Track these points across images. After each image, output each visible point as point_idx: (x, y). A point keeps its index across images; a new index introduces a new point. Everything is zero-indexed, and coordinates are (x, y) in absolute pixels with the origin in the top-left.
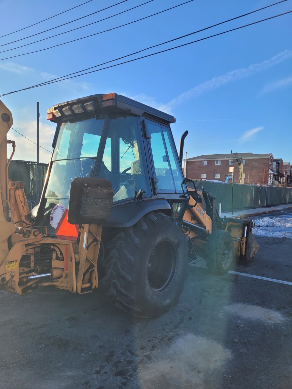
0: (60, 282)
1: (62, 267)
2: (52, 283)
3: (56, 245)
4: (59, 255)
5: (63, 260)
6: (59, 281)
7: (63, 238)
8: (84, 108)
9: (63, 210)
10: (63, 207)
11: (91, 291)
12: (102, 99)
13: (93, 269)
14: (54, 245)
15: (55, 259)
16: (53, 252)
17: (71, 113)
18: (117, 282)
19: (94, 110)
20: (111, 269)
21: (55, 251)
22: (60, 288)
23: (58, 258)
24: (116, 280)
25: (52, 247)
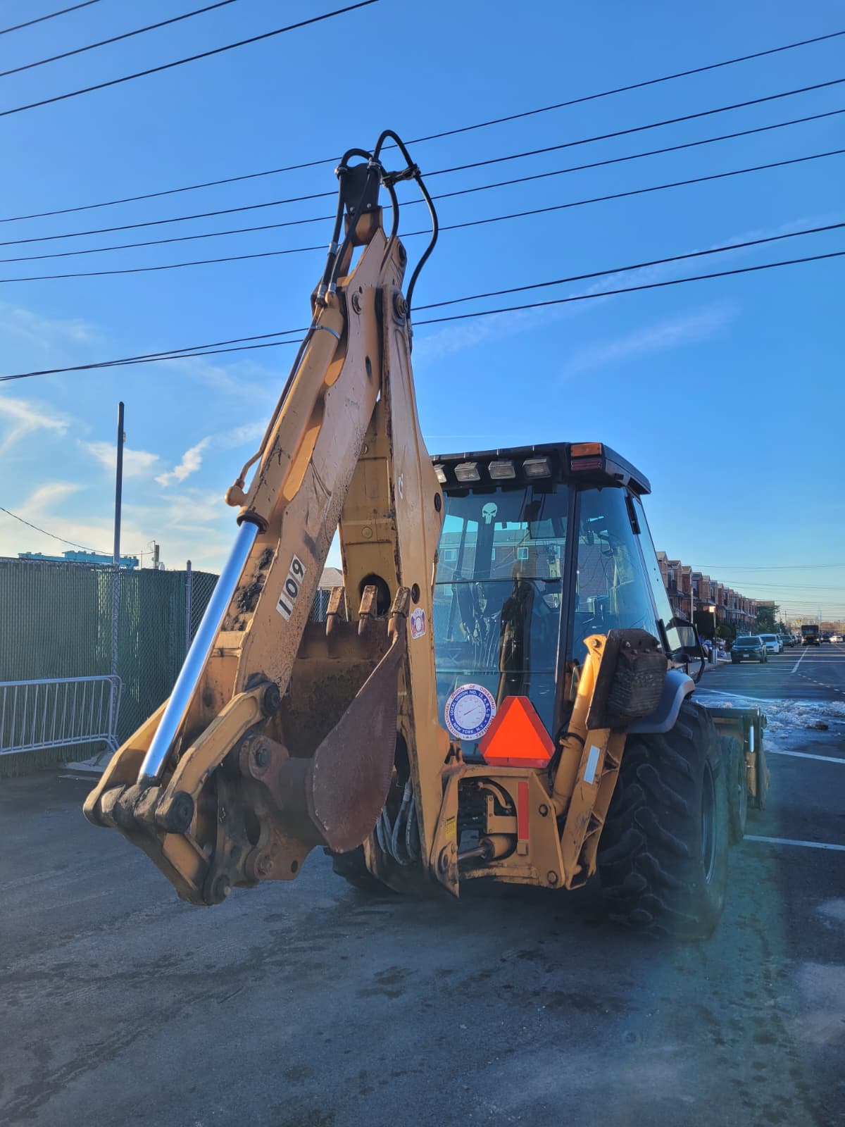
0: (508, 866)
1: (511, 830)
2: (490, 870)
3: (493, 779)
4: (503, 802)
5: (513, 813)
6: (506, 865)
7: (505, 762)
8: (520, 470)
9: (485, 700)
10: (484, 693)
11: (583, 883)
12: (570, 454)
13: (594, 831)
14: (487, 780)
15: (493, 813)
16: (489, 797)
17: (479, 478)
18: (651, 856)
19: (549, 476)
20: (632, 829)
21: (491, 794)
22: (506, 880)
23: (499, 811)
24: (648, 854)
25: (481, 785)
